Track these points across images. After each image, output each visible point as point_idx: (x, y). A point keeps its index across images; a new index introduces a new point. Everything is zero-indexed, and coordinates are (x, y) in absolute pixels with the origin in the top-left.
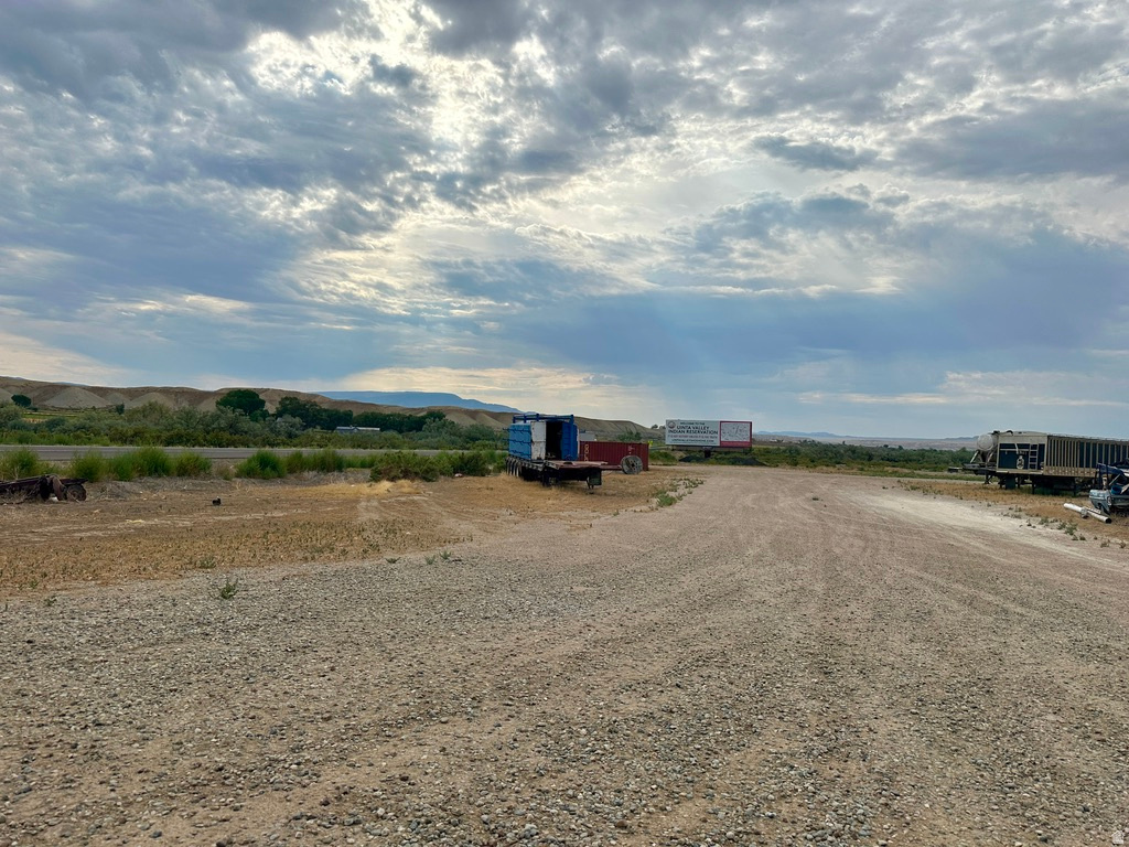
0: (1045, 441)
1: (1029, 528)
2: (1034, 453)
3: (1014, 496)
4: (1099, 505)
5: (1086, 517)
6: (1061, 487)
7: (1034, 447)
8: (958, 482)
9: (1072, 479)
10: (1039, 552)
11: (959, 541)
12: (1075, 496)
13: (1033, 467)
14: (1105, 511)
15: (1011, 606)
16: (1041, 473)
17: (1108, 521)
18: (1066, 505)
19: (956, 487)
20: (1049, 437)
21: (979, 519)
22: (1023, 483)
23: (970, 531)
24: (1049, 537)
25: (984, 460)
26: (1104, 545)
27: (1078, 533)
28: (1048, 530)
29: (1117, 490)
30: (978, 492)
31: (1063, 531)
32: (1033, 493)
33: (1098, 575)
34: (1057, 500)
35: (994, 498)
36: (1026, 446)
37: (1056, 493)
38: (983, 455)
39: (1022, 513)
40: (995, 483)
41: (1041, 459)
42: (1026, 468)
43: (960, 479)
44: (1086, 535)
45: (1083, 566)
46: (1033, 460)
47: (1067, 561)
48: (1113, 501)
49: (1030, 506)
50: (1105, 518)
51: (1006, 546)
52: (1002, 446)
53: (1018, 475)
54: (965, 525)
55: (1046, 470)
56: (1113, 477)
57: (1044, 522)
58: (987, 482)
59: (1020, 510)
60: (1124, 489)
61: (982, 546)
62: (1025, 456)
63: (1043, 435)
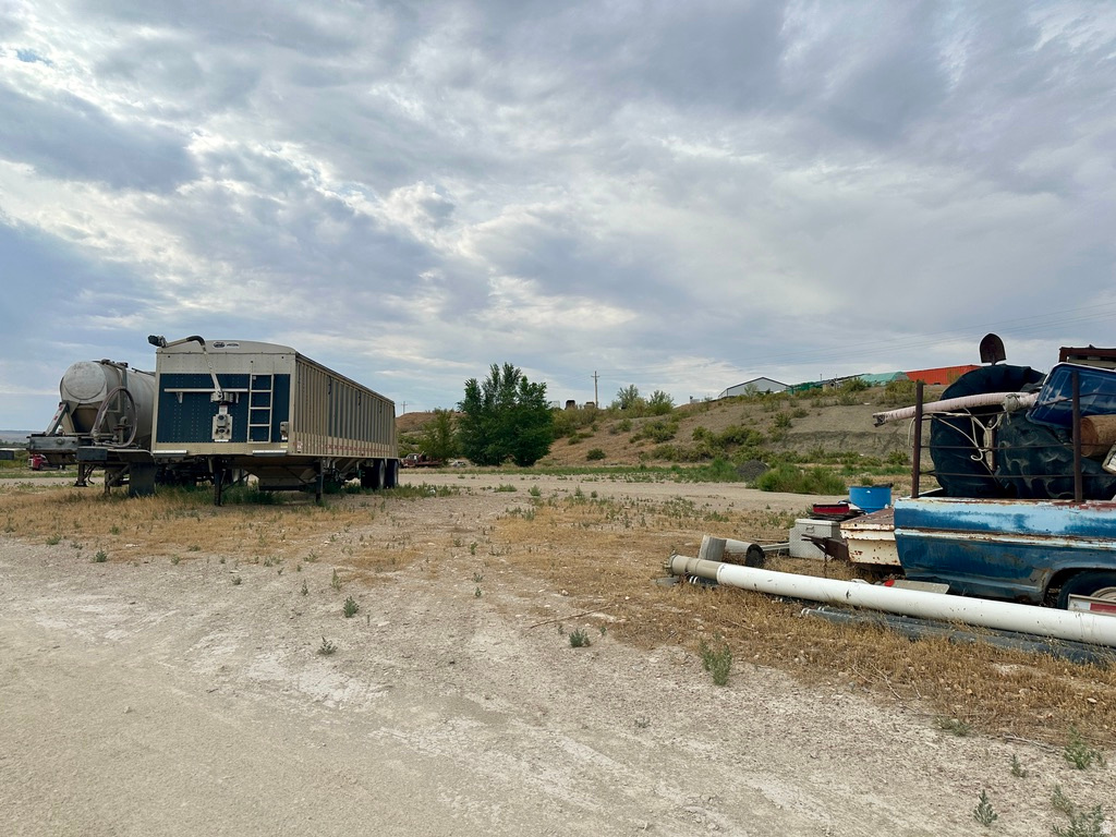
0: (289, 368)
7: (262, 381)
13: (259, 435)
16: (282, 449)
20: (299, 356)
36: (242, 380)
41: (281, 413)
42: (238, 436)
46: (258, 416)
52: (168, 380)
55: (298, 443)
58: (81, 483)
62: (236, 407)
63: (285, 352)
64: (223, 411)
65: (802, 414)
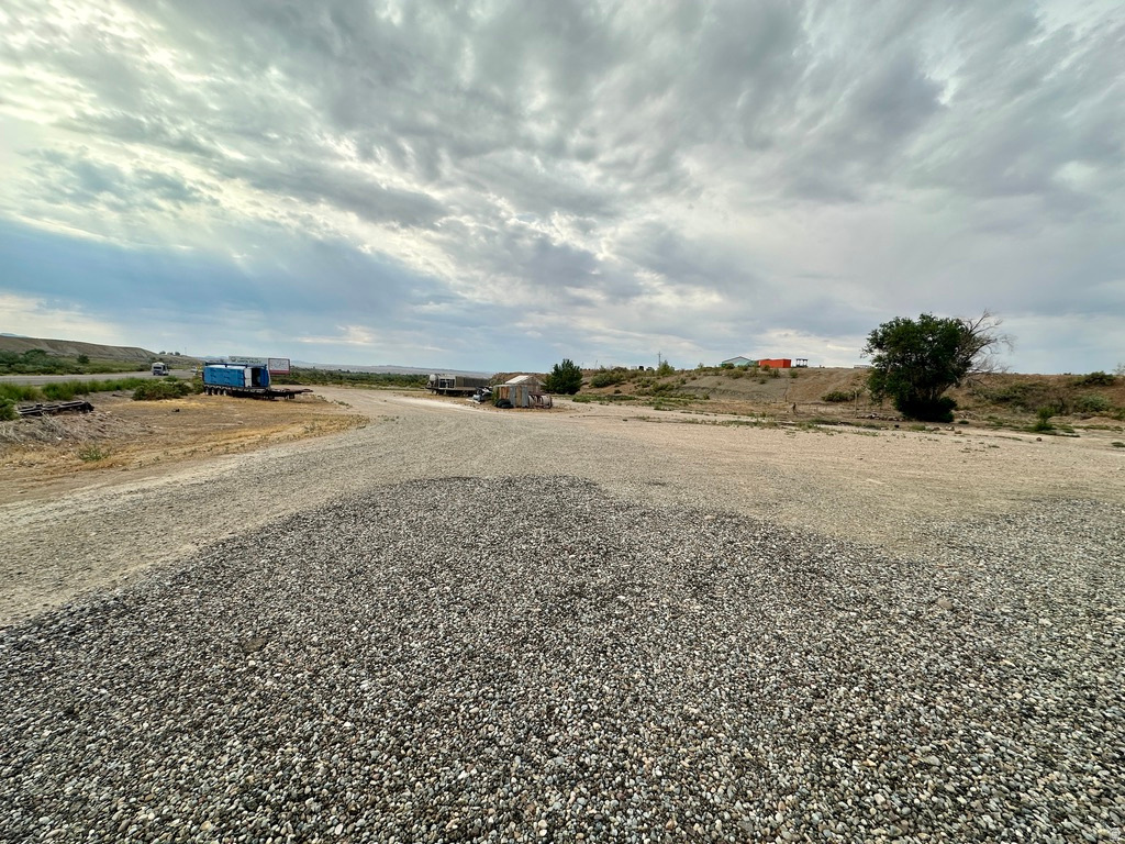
0: (454, 378)
2: (451, 382)
4: (477, 400)
5: (473, 404)
6: (464, 394)
9: (467, 391)
12: (469, 397)
13: (451, 387)
14: (479, 401)
16: (455, 389)
17: (481, 404)
18: (466, 400)
29: (481, 395)
36: (449, 380)
37: (463, 396)
41: (454, 384)
42: (448, 388)
48: (480, 398)
52: (441, 379)
53: (446, 390)
56: (479, 391)
60: (483, 395)
64: (447, 384)
65: (694, 379)
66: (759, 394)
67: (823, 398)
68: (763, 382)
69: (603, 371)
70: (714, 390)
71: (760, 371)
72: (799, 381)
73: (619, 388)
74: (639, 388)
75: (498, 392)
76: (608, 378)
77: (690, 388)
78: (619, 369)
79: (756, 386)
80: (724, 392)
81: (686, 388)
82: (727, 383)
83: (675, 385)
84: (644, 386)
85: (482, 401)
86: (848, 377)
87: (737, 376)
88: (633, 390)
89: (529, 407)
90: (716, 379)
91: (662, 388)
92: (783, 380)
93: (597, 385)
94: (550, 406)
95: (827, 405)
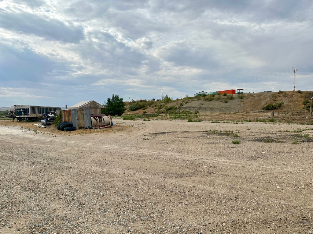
0: (29, 108)
1: (25, 132)
2: (26, 111)
3: (21, 123)
4: (43, 124)
5: (40, 127)
6: (34, 120)
7: (26, 109)
8: (5, 120)
9: (37, 117)
10: (26, 138)
11: (3, 139)
12: (38, 122)
13: (26, 115)
14: (45, 125)
15: (15, 156)
16: (28, 116)
17: (45, 128)
18: (35, 124)
19: (4, 122)
20: (30, 106)
21: (10, 131)
22: (24, 119)
23: (7, 135)
24: (30, 134)
25: (12, 113)
26: (43, 134)
27: (37, 132)
28: (30, 132)
29: (47, 119)
30: (11, 123)
31: (34, 132)
32: (27, 122)
33: (41, 142)
34: (33, 123)
35: (16, 124)
36: (24, 109)
37: (33, 121)
38: (12, 112)
39: (23, 128)
40: (16, 120)
41: (28, 112)
42: (24, 115)
43: (6, 119)
44: (39, 132)
45: (37, 140)
46: (26, 113)
47: (34, 140)
48: (46, 122)
49: (25, 126)
50: (44, 127)
51: (17, 138)
52: (17, 109)
53: (23, 117)
54: (5, 133)
55: (30, 115)
56: (46, 116)
57: (29, 130)
58: (14, 120)
59: (23, 127)
60: (49, 119)
61: (10, 139)
62: (24, 112)
63: (28, 106)
64: (23, 112)
65: (187, 103)
66: (226, 108)
67: (263, 109)
68: (226, 102)
69: (134, 102)
70: (200, 108)
71: (222, 96)
72: (244, 100)
73: (146, 110)
74: (157, 110)
75: (61, 116)
76: (138, 105)
77: (186, 108)
78: (141, 101)
79: (223, 104)
80: (206, 109)
81: (184, 108)
82: (207, 104)
83: (177, 107)
84: (159, 109)
85: (47, 125)
86: (270, 96)
87: (211, 100)
88: (153, 111)
89: (92, 127)
90: (199, 102)
91: (170, 109)
92: (236, 100)
93: (133, 110)
94: (111, 124)
95: (267, 112)
